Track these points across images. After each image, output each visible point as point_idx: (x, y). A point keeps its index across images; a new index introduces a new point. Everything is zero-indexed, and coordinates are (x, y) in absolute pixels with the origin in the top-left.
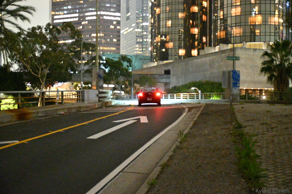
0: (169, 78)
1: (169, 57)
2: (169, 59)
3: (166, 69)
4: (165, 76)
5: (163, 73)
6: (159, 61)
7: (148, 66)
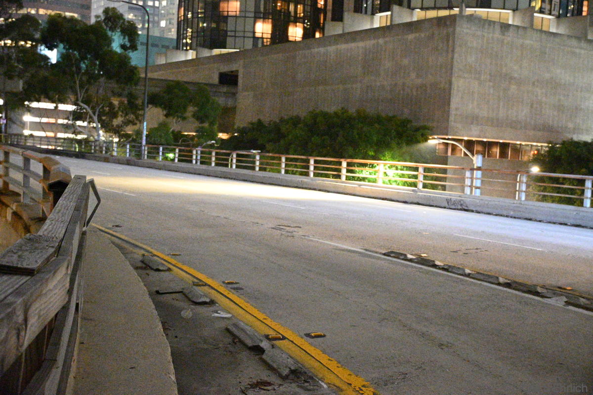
0: (234, 94)
1: (229, 40)
2: (227, 46)
3: (225, 68)
4: (224, 89)
5: (216, 80)
6: (200, 49)
7: (169, 61)
